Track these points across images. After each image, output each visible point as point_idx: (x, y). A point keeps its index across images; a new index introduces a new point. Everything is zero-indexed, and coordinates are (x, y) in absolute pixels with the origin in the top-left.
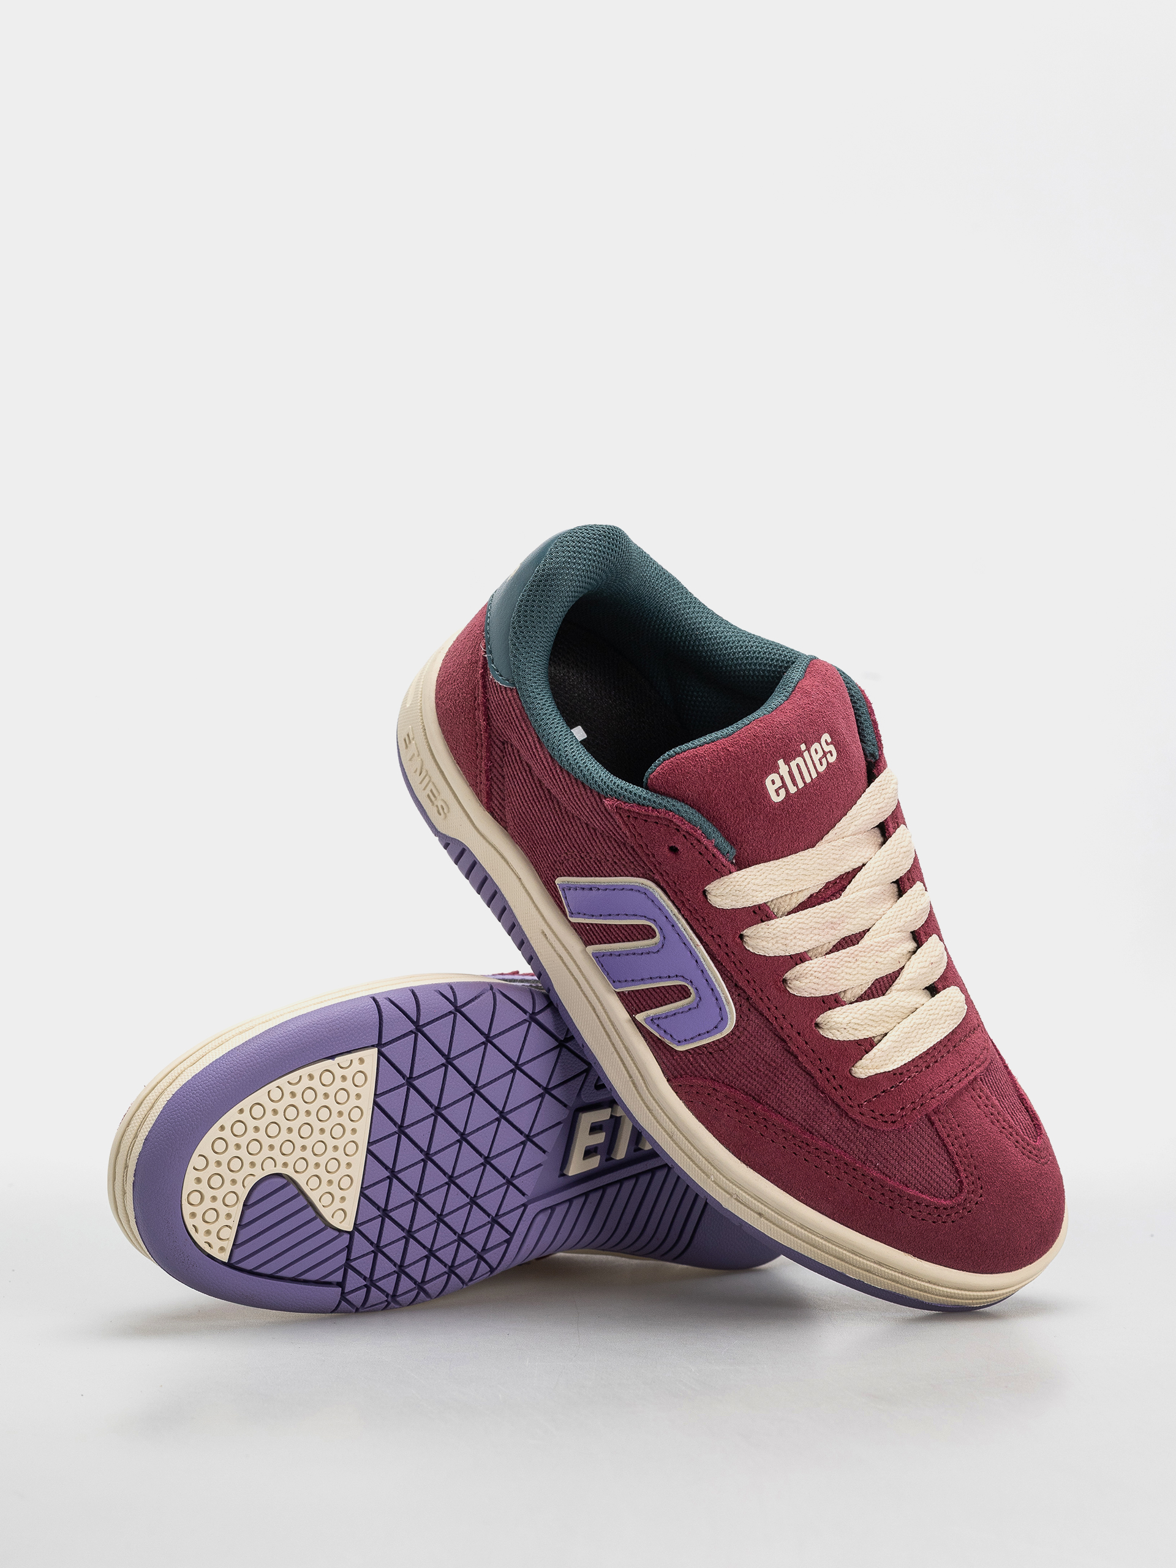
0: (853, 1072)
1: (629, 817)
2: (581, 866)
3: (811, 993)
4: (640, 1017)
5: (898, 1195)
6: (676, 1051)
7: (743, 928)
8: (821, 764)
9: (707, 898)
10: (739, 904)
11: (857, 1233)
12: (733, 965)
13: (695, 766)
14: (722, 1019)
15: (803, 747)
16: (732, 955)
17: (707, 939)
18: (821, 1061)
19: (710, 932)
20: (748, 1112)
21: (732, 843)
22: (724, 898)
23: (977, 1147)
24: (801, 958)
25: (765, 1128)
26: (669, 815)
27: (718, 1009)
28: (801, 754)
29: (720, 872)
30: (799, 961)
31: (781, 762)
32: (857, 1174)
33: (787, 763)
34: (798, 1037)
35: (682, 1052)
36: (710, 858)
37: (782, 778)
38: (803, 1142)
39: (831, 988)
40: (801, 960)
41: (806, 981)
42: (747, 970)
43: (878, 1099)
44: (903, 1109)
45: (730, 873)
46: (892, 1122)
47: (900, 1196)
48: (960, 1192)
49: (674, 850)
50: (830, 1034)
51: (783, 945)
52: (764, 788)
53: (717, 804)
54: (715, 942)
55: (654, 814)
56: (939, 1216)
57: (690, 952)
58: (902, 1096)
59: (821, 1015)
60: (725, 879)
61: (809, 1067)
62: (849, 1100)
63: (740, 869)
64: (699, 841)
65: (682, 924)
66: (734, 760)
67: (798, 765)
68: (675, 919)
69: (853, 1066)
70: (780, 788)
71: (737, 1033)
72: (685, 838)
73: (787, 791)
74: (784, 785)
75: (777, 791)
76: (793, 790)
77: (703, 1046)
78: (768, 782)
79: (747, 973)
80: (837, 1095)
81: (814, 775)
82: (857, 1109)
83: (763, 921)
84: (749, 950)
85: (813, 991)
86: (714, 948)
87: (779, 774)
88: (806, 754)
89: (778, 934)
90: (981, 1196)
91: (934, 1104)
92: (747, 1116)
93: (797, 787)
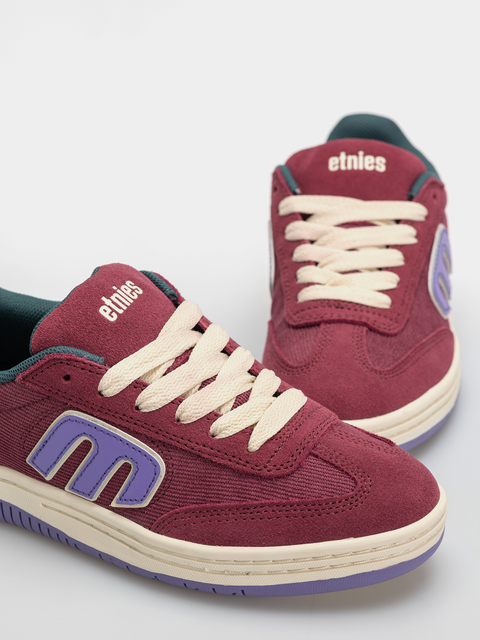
0: (249, 450)
1: (33, 378)
2: (32, 438)
3: (197, 417)
4: (114, 504)
5: (319, 505)
6: (144, 508)
7: (134, 400)
8: (133, 295)
9: (102, 395)
10: (122, 386)
11: (309, 544)
12: (142, 428)
13: (51, 323)
14: (155, 466)
15: (115, 288)
16: (138, 422)
17: (119, 422)
18: (226, 455)
19: (117, 415)
20: (203, 513)
21: (99, 355)
22: (111, 387)
23: (353, 457)
24: (178, 401)
25: (218, 516)
26: (51, 356)
27: (150, 461)
28: (115, 292)
29: (100, 374)
30: (179, 403)
31: (104, 299)
32: (287, 507)
33: (108, 298)
34: (204, 448)
35: (148, 506)
36: (90, 368)
37: (109, 307)
38: (244, 509)
39: (207, 408)
40: (179, 402)
41: (189, 410)
42: (152, 426)
43: (274, 457)
44: (293, 456)
45: (107, 371)
46: (291, 466)
47: (320, 505)
48: (356, 484)
49: (67, 378)
50: (223, 435)
51: (163, 396)
52: (100, 315)
53: (77, 338)
54: (123, 420)
55: (43, 363)
56: (351, 504)
57: (114, 437)
58: (288, 449)
59: (211, 427)
60: (105, 375)
61: (222, 462)
62: (257, 467)
63: (111, 366)
64: (77, 361)
65: (100, 423)
66: (72, 307)
67: (116, 298)
68: (94, 423)
69: (248, 447)
70: (111, 313)
71: (170, 470)
72: (68, 365)
73: (117, 313)
74: (113, 310)
75: (110, 315)
76: (121, 311)
77: (157, 493)
78: (101, 311)
79: (153, 428)
80: (248, 469)
81: (132, 301)
82: (265, 470)
83: (142, 390)
84: (145, 412)
85: (197, 415)
86: (125, 424)
87: (106, 305)
88: (118, 291)
89: (156, 392)
90: (371, 481)
91: (311, 444)
92: (204, 516)
93: (123, 309)
